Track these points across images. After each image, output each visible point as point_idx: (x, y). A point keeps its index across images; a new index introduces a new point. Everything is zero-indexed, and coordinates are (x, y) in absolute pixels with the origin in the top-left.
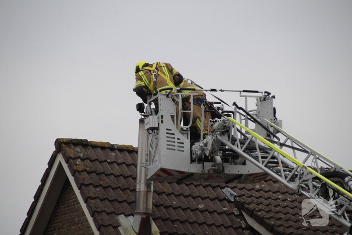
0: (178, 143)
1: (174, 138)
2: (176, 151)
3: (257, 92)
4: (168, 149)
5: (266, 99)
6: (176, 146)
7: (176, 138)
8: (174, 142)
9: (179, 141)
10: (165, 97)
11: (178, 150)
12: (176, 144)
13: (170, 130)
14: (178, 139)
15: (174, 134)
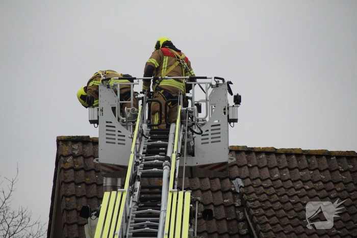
0: (119, 135)
1: (115, 131)
2: (117, 145)
3: (205, 78)
4: (107, 142)
5: (219, 85)
6: (117, 139)
7: (117, 131)
8: (115, 135)
9: (120, 134)
10: (106, 87)
11: (119, 144)
12: (117, 137)
13: (111, 122)
14: (119, 131)
15: (114, 127)
